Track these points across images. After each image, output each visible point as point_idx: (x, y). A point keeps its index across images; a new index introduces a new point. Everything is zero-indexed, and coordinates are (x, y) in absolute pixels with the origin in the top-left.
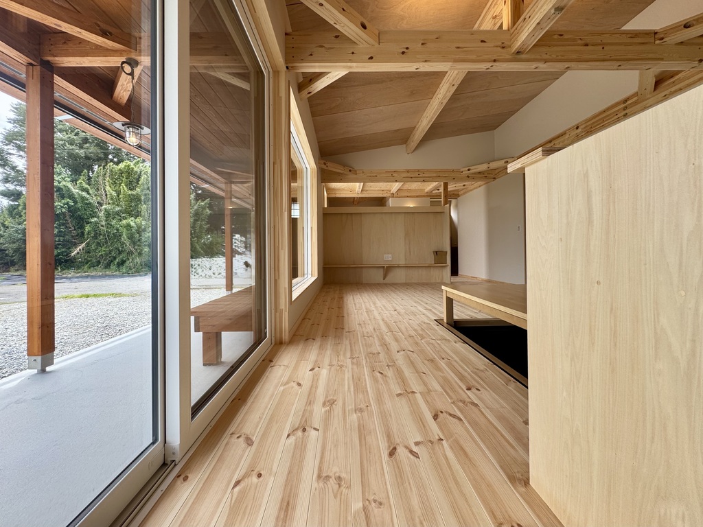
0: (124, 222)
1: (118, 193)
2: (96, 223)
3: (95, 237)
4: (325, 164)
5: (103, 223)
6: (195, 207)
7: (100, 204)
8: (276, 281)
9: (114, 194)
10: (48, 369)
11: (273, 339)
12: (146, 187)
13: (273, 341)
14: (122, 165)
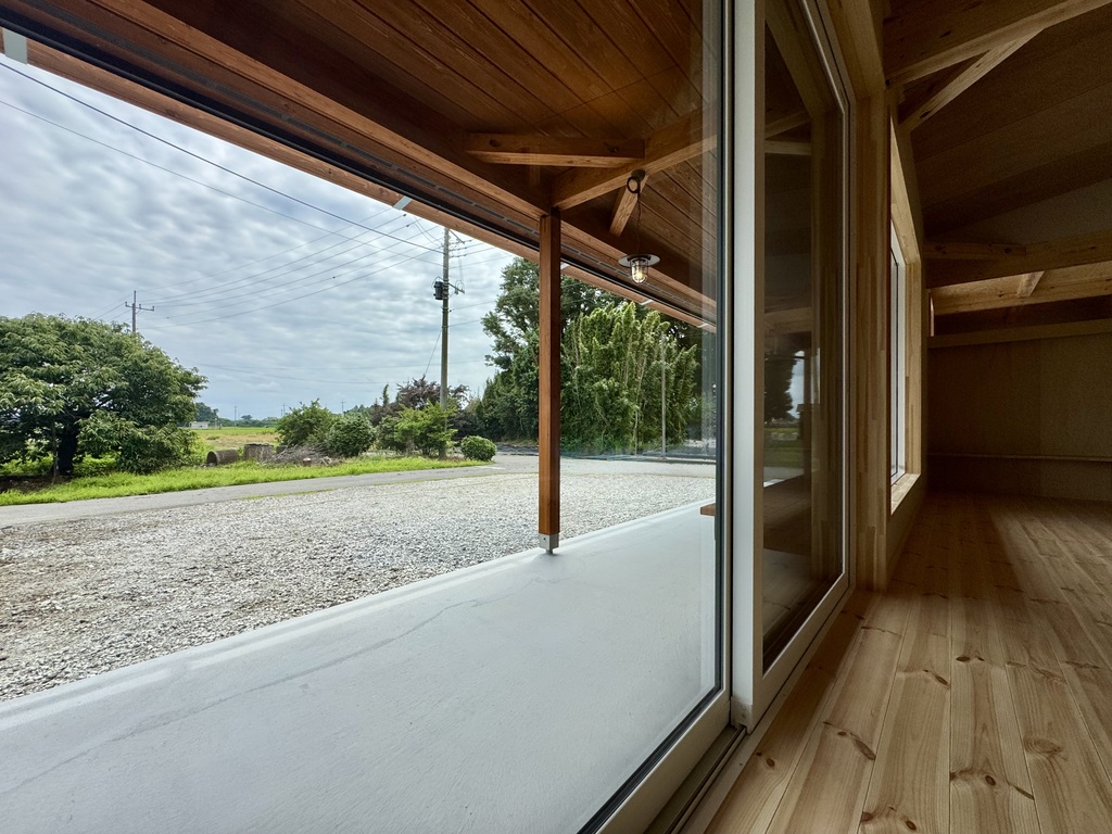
0: (596, 384)
1: (590, 349)
2: (570, 387)
3: (568, 405)
4: (939, 249)
5: (576, 387)
6: (677, 359)
7: (574, 365)
8: (859, 476)
9: (587, 351)
10: (555, 551)
11: (853, 577)
12: (619, 338)
13: (853, 581)
14: (593, 316)
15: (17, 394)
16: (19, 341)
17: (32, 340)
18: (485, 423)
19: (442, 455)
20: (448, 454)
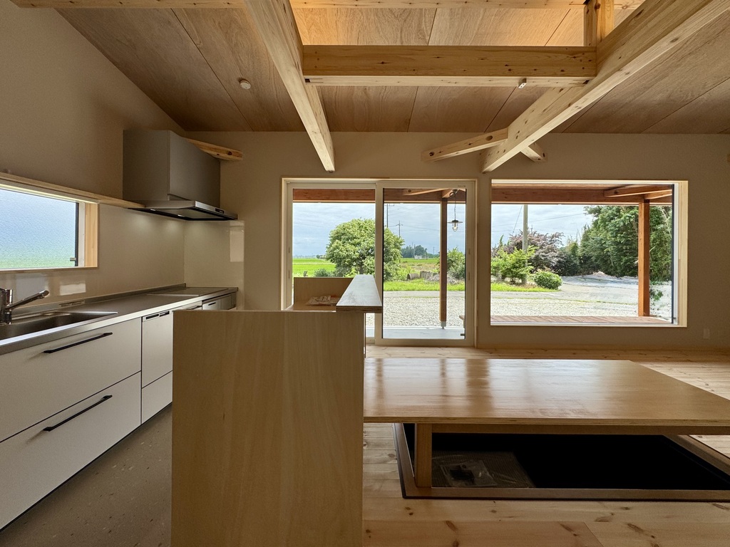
10: (445, 328)
18: (580, 259)
19: (523, 283)
20: (528, 282)
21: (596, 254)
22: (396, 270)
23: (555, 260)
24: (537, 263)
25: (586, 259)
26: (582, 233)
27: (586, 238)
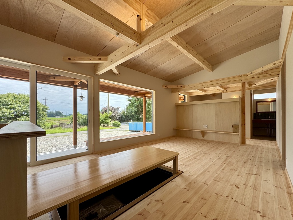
4: (166, 87)
10: (76, 148)
15: (3, 113)
16: (4, 100)
17: (7, 100)
18: (126, 117)
19: (108, 126)
20: (109, 125)
21: (130, 115)
22: (44, 123)
23: (118, 117)
24: (113, 118)
25: (127, 116)
26: (126, 107)
27: (127, 109)
